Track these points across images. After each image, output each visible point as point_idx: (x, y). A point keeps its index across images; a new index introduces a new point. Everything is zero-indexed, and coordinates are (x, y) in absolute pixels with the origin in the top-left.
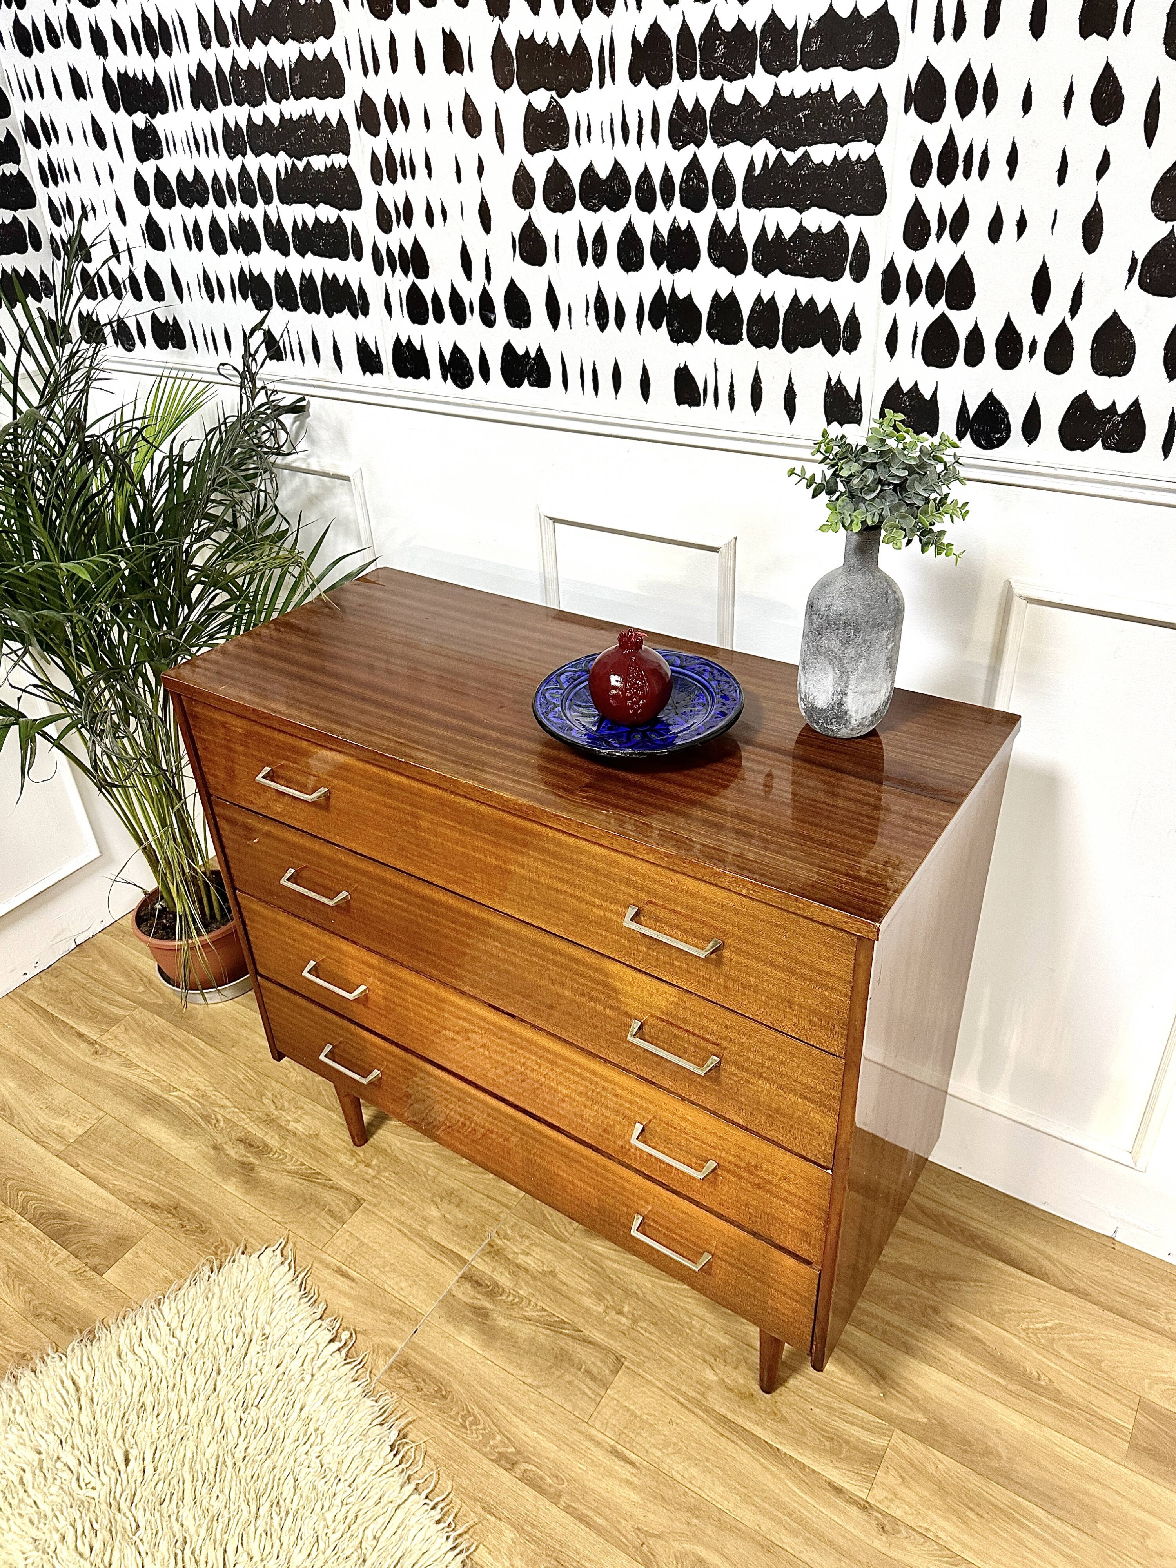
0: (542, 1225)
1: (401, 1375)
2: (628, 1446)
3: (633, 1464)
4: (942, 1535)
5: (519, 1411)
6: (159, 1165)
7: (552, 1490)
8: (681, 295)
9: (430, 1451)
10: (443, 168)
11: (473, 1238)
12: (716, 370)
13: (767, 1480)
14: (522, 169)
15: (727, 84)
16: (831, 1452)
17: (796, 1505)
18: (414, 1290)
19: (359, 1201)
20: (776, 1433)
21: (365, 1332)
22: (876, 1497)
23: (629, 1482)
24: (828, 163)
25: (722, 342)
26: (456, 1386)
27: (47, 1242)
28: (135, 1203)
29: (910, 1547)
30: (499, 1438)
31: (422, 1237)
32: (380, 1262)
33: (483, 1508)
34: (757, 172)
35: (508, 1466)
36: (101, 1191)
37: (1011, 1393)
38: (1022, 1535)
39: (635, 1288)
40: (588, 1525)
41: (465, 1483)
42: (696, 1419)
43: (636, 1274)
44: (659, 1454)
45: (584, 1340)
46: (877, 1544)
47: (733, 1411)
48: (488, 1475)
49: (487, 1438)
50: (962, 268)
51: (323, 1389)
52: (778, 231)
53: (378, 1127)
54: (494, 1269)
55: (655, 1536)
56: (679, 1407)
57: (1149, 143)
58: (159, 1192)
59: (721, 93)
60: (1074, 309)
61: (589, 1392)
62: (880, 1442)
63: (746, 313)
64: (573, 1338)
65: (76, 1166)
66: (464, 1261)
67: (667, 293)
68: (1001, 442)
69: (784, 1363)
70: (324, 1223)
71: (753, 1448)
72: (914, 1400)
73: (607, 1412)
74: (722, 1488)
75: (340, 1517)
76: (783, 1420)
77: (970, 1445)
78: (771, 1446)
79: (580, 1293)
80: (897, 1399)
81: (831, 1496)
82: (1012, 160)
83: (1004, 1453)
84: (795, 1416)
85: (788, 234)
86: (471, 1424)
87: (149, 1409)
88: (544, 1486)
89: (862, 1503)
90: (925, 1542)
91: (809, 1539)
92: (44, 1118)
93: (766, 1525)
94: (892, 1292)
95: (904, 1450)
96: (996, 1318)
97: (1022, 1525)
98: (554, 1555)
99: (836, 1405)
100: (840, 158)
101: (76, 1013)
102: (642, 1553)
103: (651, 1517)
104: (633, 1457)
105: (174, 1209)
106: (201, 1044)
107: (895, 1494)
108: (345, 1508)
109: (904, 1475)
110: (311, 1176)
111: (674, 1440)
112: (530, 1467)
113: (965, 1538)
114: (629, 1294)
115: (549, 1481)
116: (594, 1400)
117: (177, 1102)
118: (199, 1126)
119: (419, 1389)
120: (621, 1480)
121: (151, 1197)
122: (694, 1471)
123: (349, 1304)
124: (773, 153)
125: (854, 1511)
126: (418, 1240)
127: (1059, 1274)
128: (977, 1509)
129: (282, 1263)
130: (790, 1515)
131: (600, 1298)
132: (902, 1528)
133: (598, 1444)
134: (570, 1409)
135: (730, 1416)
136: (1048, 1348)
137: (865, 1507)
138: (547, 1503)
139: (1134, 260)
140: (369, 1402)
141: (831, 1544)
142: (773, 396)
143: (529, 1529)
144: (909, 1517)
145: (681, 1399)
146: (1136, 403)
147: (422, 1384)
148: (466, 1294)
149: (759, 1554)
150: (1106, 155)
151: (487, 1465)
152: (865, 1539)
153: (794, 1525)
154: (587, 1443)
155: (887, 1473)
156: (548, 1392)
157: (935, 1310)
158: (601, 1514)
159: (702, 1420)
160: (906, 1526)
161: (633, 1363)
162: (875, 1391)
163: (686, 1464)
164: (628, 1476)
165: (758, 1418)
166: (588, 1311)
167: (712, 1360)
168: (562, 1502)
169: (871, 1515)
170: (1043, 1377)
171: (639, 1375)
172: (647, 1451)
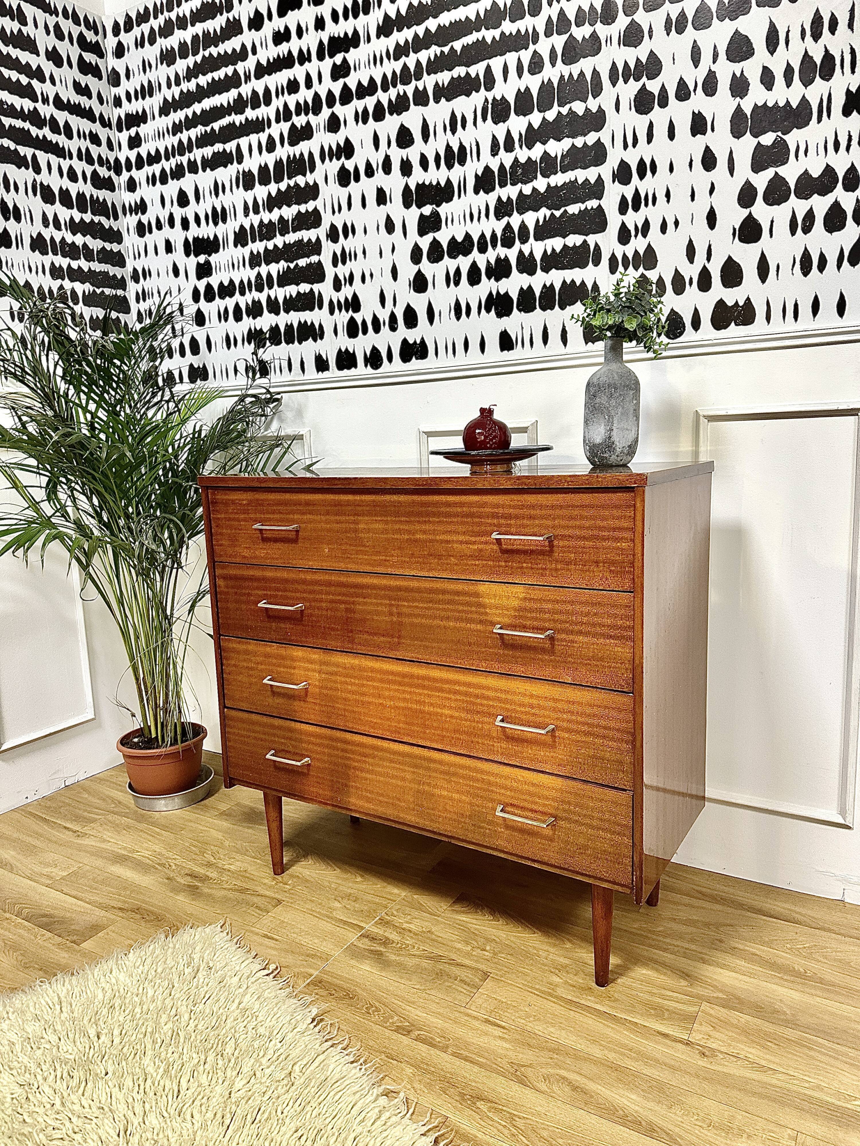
0: (420, 908)
1: (317, 988)
2: (498, 1018)
3: (503, 1028)
4: (750, 1056)
5: (411, 1003)
6: (125, 888)
7: (441, 1045)
8: (502, 292)
9: (343, 1028)
10: (373, 252)
11: (368, 916)
12: (522, 328)
13: (609, 1032)
14: (416, 245)
15: (524, 186)
16: (656, 1015)
17: (634, 1045)
18: (324, 943)
20: (612, 1007)
21: (286, 966)
22: (696, 1037)
23: (501, 1038)
24: (576, 213)
25: (525, 312)
26: (360, 992)
27: (37, 929)
28: (106, 908)
29: (726, 1063)
30: (396, 1018)
31: (328, 917)
32: (297, 930)
33: (387, 1057)
34: (541, 224)
35: (405, 1033)
36: (80, 903)
37: (786, 980)
38: (812, 1053)
39: (493, 937)
40: (471, 1062)
41: (371, 1043)
42: (549, 1002)
43: (494, 931)
44: (524, 1021)
45: (457, 965)
46: (700, 1063)
47: (577, 997)
48: (389, 1039)
49: (387, 1018)
50: (650, 249)
52: (553, 250)
53: (292, 865)
54: (385, 931)
55: (525, 1066)
56: (535, 996)
57: (732, 175)
58: (125, 902)
59: (521, 191)
60: (709, 259)
61: (464, 991)
62: (692, 1009)
63: (538, 294)
64: (449, 964)
65: (62, 891)
66: (362, 928)
67: (494, 293)
68: (681, 334)
69: (612, 971)
70: (253, 913)
71: (596, 1016)
72: (713, 986)
73: (480, 1001)
74: (574, 1038)
76: (616, 1000)
77: (762, 1008)
78: (610, 1014)
79: (452, 941)
80: (701, 986)
81: (660, 1039)
82: (668, 195)
83: (788, 1011)
84: (625, 998)
85: (558, 250)
86: (374, 1012)
87: (117, 1008)
88: (434, 1043)
89: (686, 1041)
90: (738, 1061)
91: (647, 1062)
92: (37, 869)
93: (612, 1056)
94: (687, 934)
95: (712, 1012)
96: (768, 944)
98: (446, 1080)
99: (656, 991)
100: (582, 209)
101: (65, 817)
102: (517, 1076)
103: (521, 1056)
104: (503, 1024)
105: (137, 910)
106: (158, 830)
107: (710, 1036)
109: (715, 1025)
110: (242, 891)
111: (534, 1014)
113: (769, 1057)
114: (488, 940)
115: (438, 1040)
116: (469, 995)
117: (139, 858)
118: (157, 869)
119: (331, 995)
120: (495, 1037)
121: (120, 905)
122: (552, 1030)
123: (274, 952)
124: (548, 213)
125: (680, 1046)
126: (326, 918)
127: (808, 921)
129: (222, 932)
130: (630, 1050)
131: (467, 943)
132: (719, 1054)
134: (451, 1000)
135: (575, 999)
136: (809, 957)
137: (688, 1043)
138: (438, 1052)
139: (734, 229)
140: (292, 1001)
141: (665, 1064)
142: (554, 335)
143: (425, 1067)
144: (723, 1048)
145: (536, 992)
146: (748, 299)
147: (333, 992)
148: (365, 945)
149: (609, 1072)
150: (713, 184)
151: (388, 1033)
152: (691, 1060)
153: (634, 1055)
154: (465, 1018)
155: (701, 1025)
156: (433, 992)
157: (721, 941)
158: (482, 1056)
159: (554, 1002)
160: (722, 1052)
161: (497, 975)
162: (683, 983)
163: (544, 1026)
164: (501, 1034)
165: (597, 1000)
166: (459, 949)
167: (557, 971)
168: (450, 1050)
169: (693, 1048)
170: (809, 972)
171: (501, 981)
172: (514, 1020)
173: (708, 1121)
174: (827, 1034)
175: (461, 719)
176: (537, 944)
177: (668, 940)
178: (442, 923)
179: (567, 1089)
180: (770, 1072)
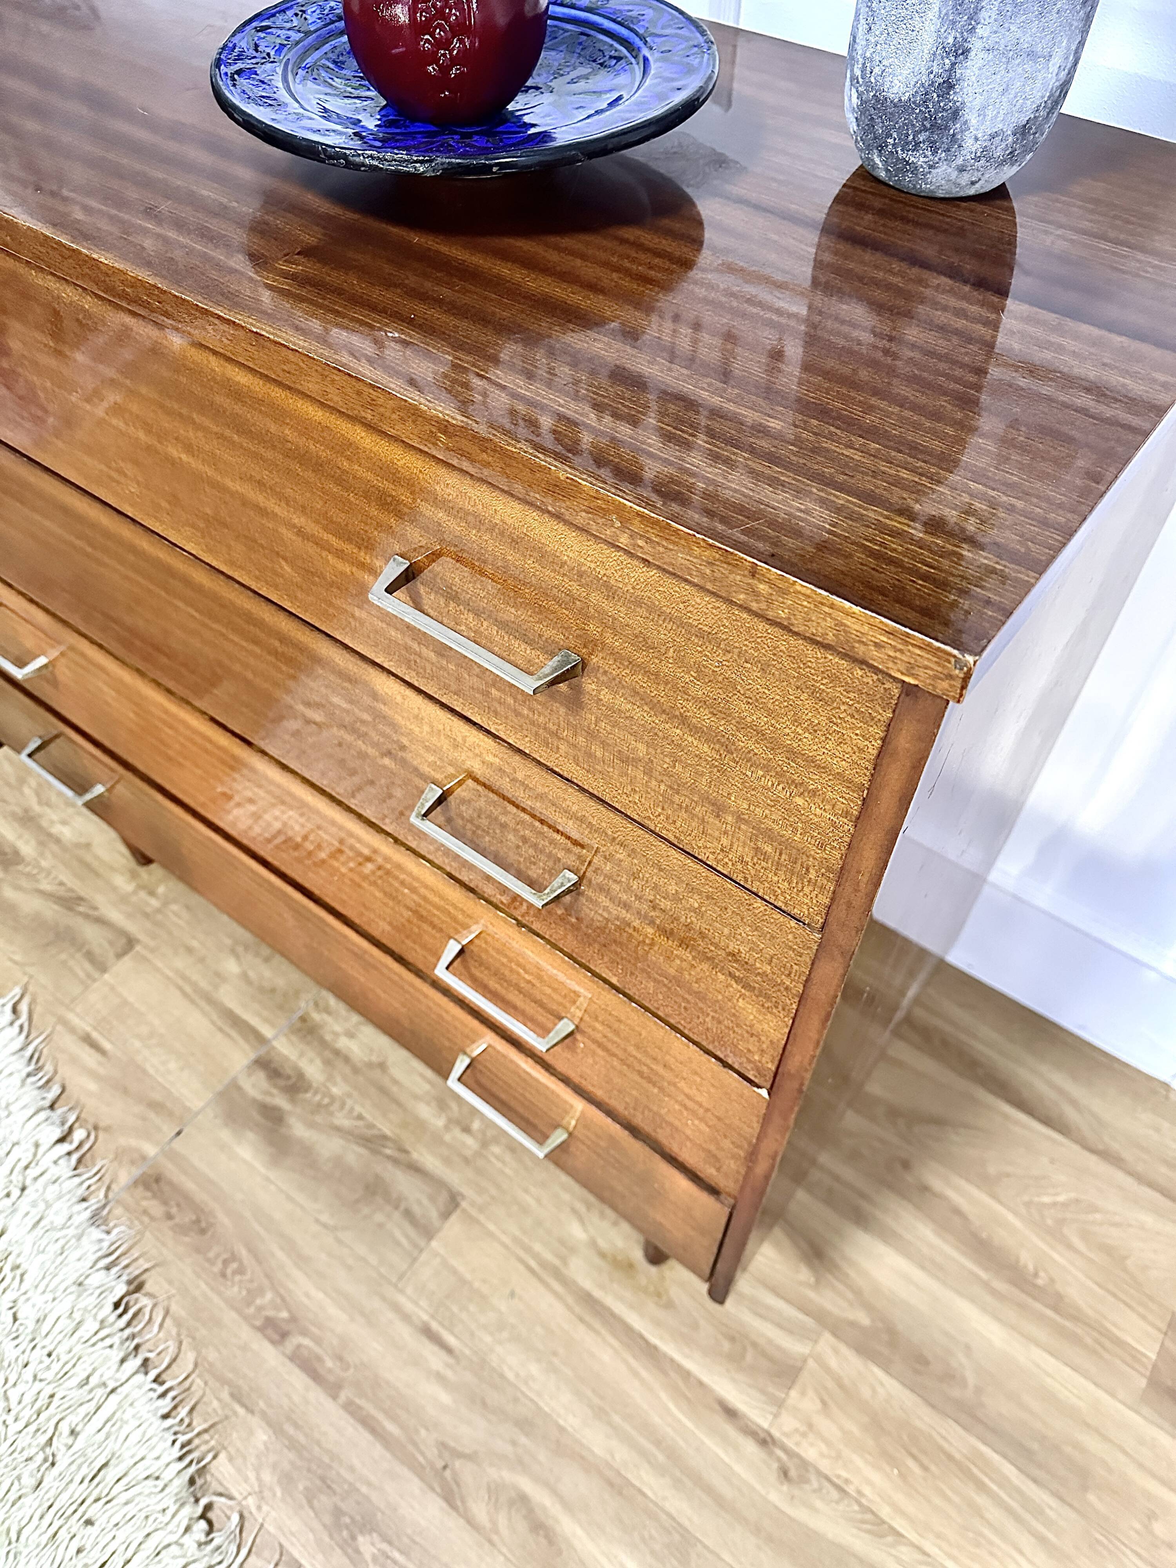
1: (149, 1194)
2: (447, 1323)
3: (449, 1350)
4: (867, 1490)
5: (301, 1260)
7: (331, 1378)
9: (174, 1308)
11: (281, 1009)
13: (634, 1389)
16: (730, 1357)
17: (668, 1429)
18: (186, 1075)
19: (130, 943)
20: (658, 1324)
21: (107, 1129)
22: (783, 1427)
23: (440, 1378)
26: (222, 1218)
29: (819, 1504)
30: (269, 1296)
31: (209, 1000)
32: (145, 1031)
33: (232, 1395)
35: (276, 1337)
37: (994, 1292)
38: (981, 1500)
40: (374, 1432)
42: (547, 1293)
44: (488, 1339)
45: (410, 1167)
46: (774, 1497)
47: (602, 1287)
48: (245, 1348)
49: (253, 1294)
51: (34, 1211)
54: (302, 1055)
55: (464, 1456)
56: (527, 1273)
61: (405, 1242)
62: (799, 1348)
64: (395, 1161)
66: (260, 1039)
70: (78, 969)
71: (621, 1342)
72: (858, 1293)
73: (426, 1272)
74: (568, 1396)
75: (27, 1399)
76: (669, 1305)
77: (926, 1363)
78: (646, 1341)
80: (834, 1289)
81: (720, 1420)
83: (971, 1379)
86: (235, 1273)
88: (321, 1371)
89: (762, 1435)
90: (841, 1499)
91: (680, 1481)
93: (622, 1455)
95: (833, 1362)
96: (987, 1183)
97: (981, 1487)
98: (319, 1471)
102: (444, 1479)
103: (464, 1428)
104: (451, 1340)
107: (810, 1426)
108: (38, 1386)
109: (826, 1398)
110: (72, 903)
111: (513, 1321)
112: (306, 1341)
113: (899, 1498)
115: (329, 1363)
116: (410, 1254)
119: (169, 1217)
120: (429, 1372)
122: (534, 1369)
123: (92, 1086)
125: (750, 1447)
126: (203, 1004)
127: (1085, 1126)
128: (923, 1458)
129: (12, 1024)
130: (658, 1443)
132: (813, 1478)
133: (406, 1317)
134: (375, 1264)
135: (596, 1292)
136: (1054, 1233)
137: (765, 1441)
138: (321, 1396)
140: (96, 1233)
141: (709, 1490)
143: (292, 1431)
144: (826, 1461)
145: (531, 1263)
147: (174, 1210)
148: (256, 1086)
149: (606, 1496)
151: (246, 1333)
152: (758, 1487)
153: (661, 1458)
154: (391, 1315)
155: (803, 1393)
156: (349, 1237)
157: (906, 1164)
158: (394, 1419)
159: (557, 1295)
160: (819, 1473)
161: (473, 1205)
162: (804, 1275)
163: (523, 1357)
164: (441, 1367)
165: (635, 1300)
166: (422, 1124)
168: (343, 1396)
169: (771, 1454)
170: (1042, 1274)
171: (478, 1222)
172: (472, 1334)
179: (522, 1526)
180: (890, 1539)
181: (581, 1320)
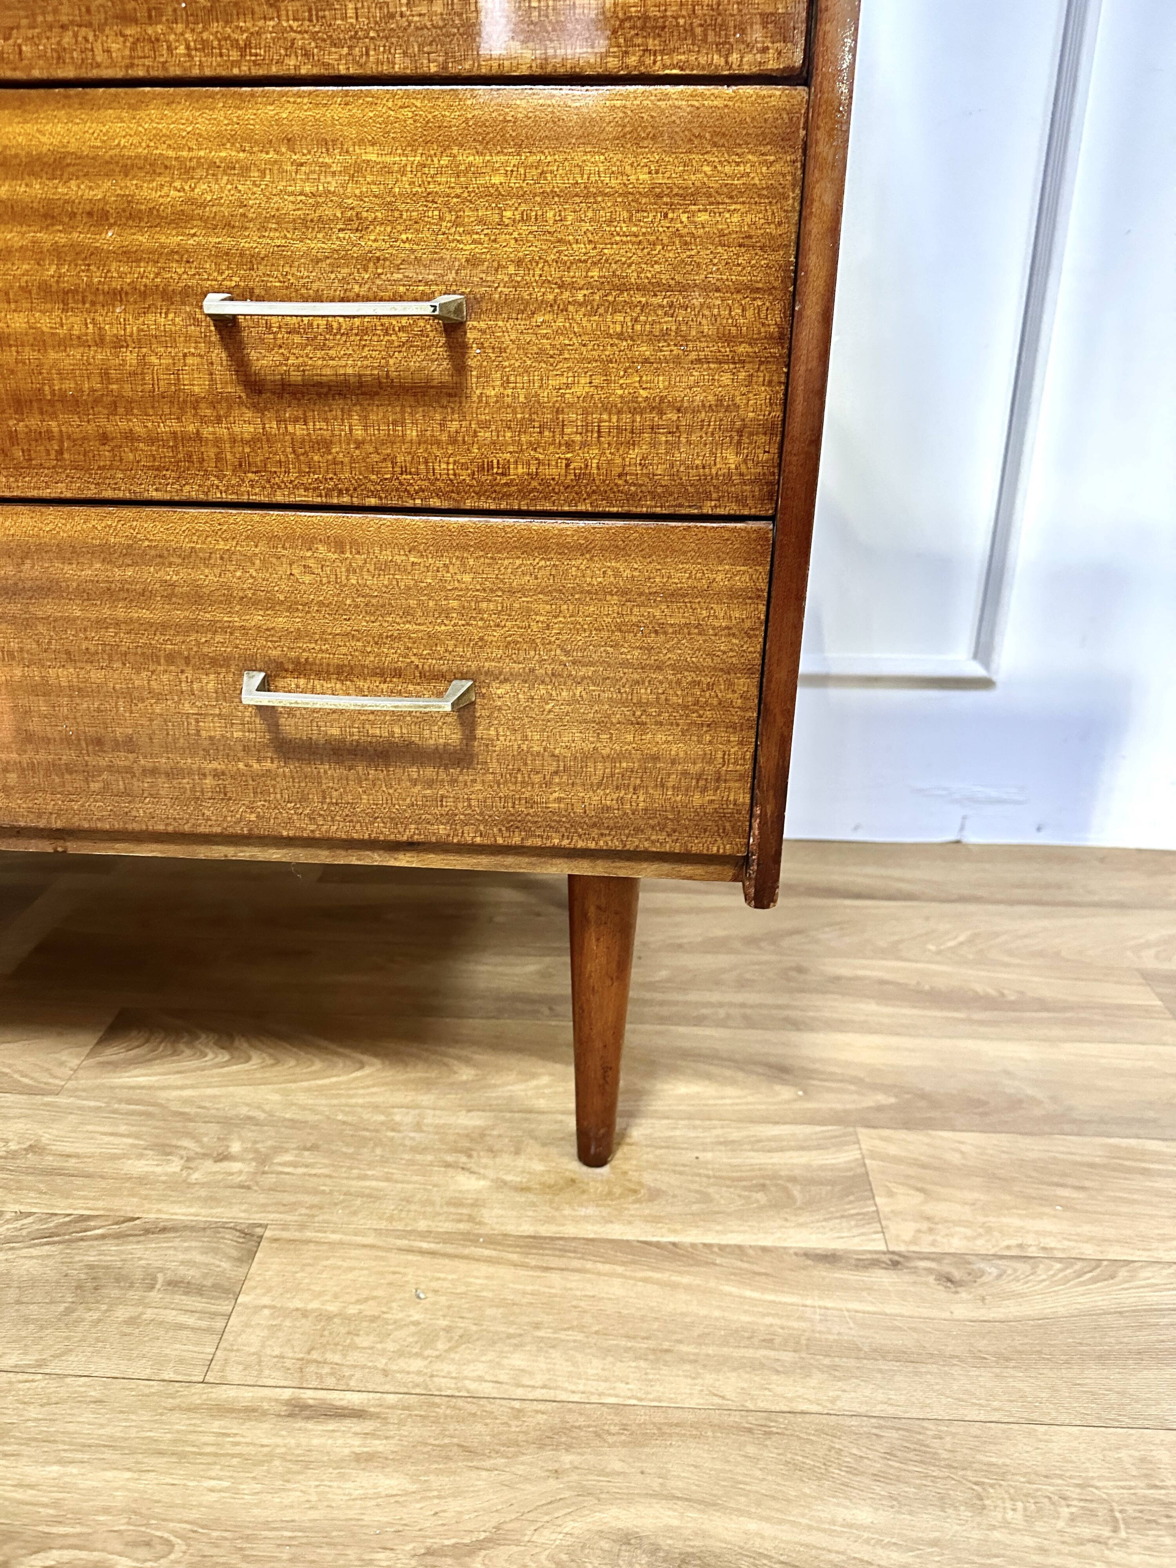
2: (331, 1382)
3: (358, 1414)
4: (1051, 1242)
16: (775, 1206)
17: (768, 1320)
20: (655, 1219)
22: (903, 1238)
23: (364, 1459)
29: (1016, 1287)
37: (981, 1023)
38: (1159, 1184)
39: (244, 1111)
42: (475, 1265)
44: (417, 1364)
45: (147, 1231)
46: (961, 1311)
47: (550, 1220)
56: (427, 1260)
61: (190, 1320)
62: (845, 1157)
64: (118, 1236)
71: (623, 1264)
72: (857, 1081)
73: (252, 1340)
74: (595, 1362)
76: (655, 1195)
77: (985, 1103)
78: (658, 1245)
79: (114, 1158)
80: (830, 1090)
81: (822, 1272)
83: (1040, 1095)
84: (674, 1180)
89: (885, 1258)
90: (1034, 1268)
91: (835, 1367)
93: (730, 1386)
94: (723, 971)
95: (893, 1150)
96: (888, 953)
97: (1147, 1173)
99: (735, 1135)
103: (454, 1506)
104: (354, 1399)
107: (928, 1219)
109: (920, 1185)
111: (444, 1323)
113: (1086, 1229)
114: (231, 1122)
116: (209, 1330)
120: (339, 1463)
122: (518, 1360)
125: (883, 1278)
127: (929, 890)
128: (1070, 1181)
130: (768, 1342)
131: (165, 1150)
132: (982, 1265)
133: (252, 1412)
134: (147, 1373)
135: (545, 1230)
136: (984, 962)
137: (895, 1262)
141: (880, 1353)
144: (980, 1242)
145: (425, 1245)
149: (751, 1450)
152: (934, 1313)
153: (787, 1357)
154: (218, 1425)
155: (891, 1194)
156: (74, 1363)
157: (800, 970)
159: (489, 1261)
160: (985, 1257)
161: (285, 1227)
162: (785, 1093)
163: (490, 1356)
164: (356, 1445)
165: (605, 1212)
166: (142, 1180)
167: (463, 1159)
169: (915, 1271)
170: (1006, 992)
171: (308, 1242)
172: (385, 1373)
173: (1102, 1512)
174: (1143, 1122)
175: (41, 342)
176: (383, 1095)
177: (693, 997)
178: (69, 1110)
180: (1123, 1273)
181: (547, 1269)
